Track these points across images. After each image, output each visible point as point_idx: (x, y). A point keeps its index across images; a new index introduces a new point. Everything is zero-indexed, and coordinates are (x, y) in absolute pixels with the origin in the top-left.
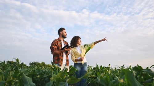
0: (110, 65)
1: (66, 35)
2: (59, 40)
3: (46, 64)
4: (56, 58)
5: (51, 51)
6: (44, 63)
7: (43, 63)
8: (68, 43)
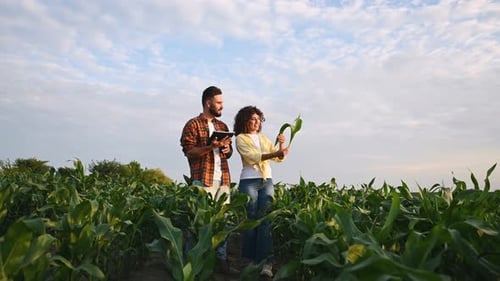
0: (333, 180)
1: (221, 109)
2: (202, 119)
3: (142, 167)
4: (197, 167)
5: (183, 150)
6: (138, 166)
7: (135, 165)
8: (226, 127)
